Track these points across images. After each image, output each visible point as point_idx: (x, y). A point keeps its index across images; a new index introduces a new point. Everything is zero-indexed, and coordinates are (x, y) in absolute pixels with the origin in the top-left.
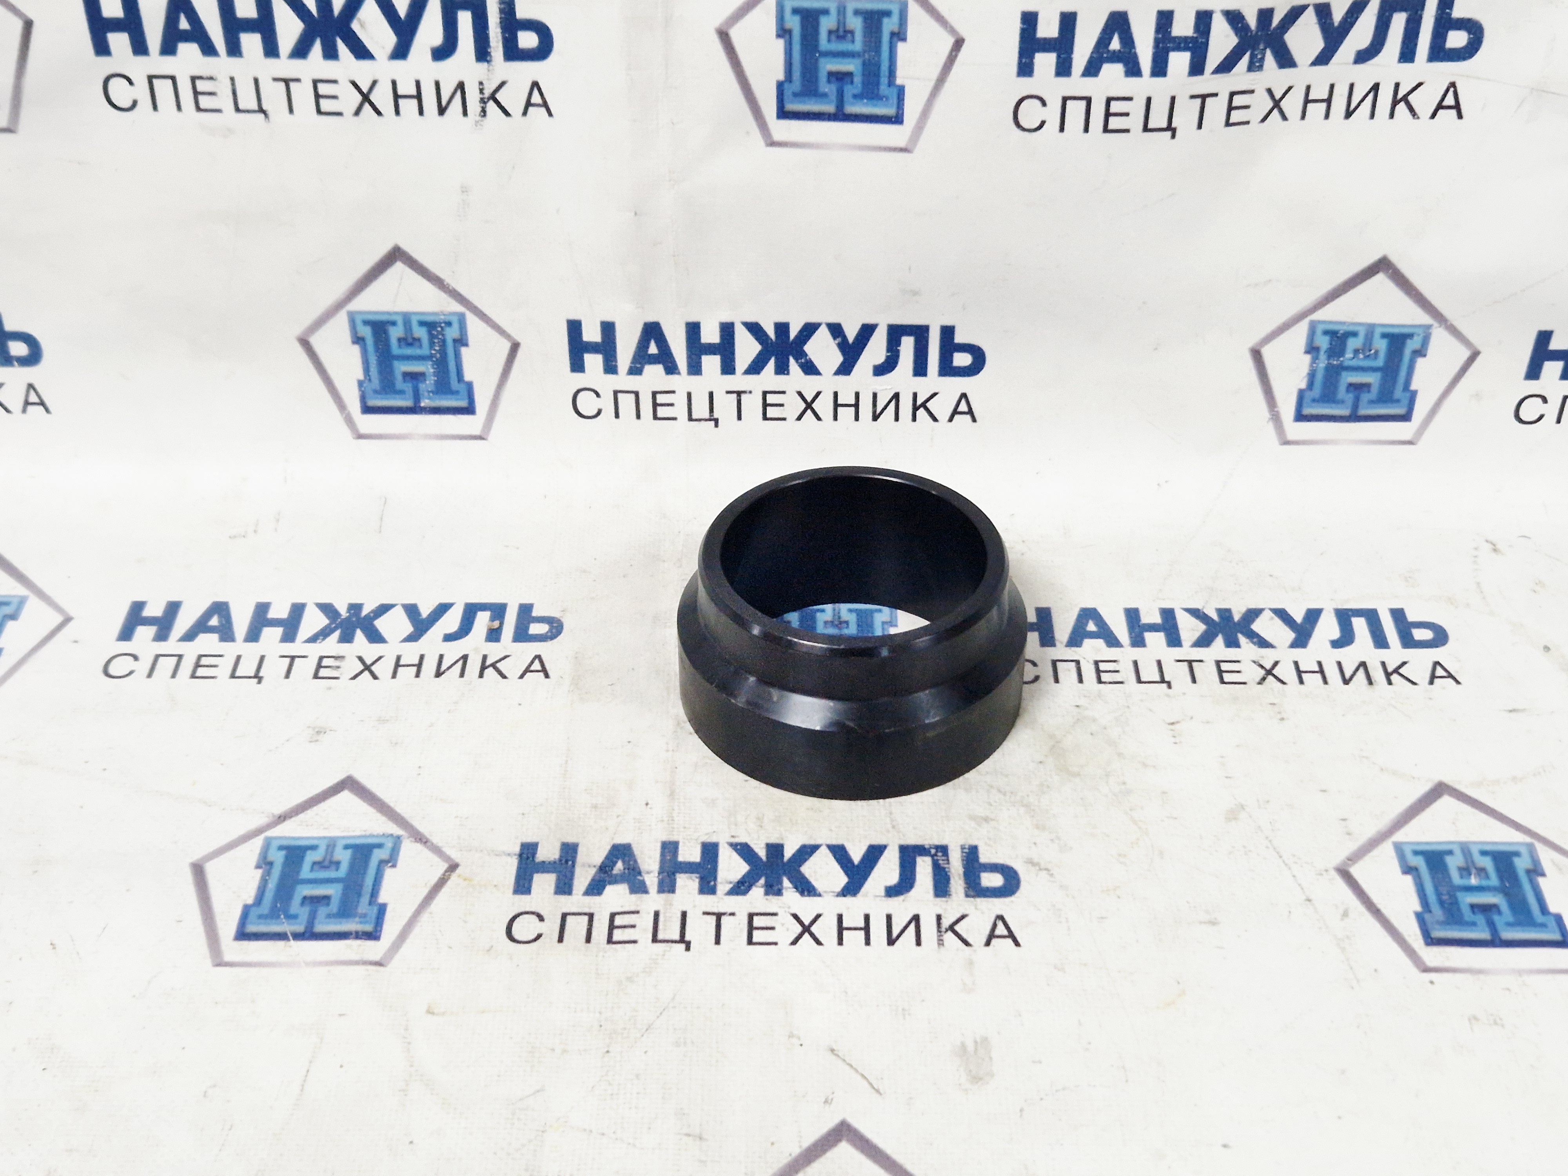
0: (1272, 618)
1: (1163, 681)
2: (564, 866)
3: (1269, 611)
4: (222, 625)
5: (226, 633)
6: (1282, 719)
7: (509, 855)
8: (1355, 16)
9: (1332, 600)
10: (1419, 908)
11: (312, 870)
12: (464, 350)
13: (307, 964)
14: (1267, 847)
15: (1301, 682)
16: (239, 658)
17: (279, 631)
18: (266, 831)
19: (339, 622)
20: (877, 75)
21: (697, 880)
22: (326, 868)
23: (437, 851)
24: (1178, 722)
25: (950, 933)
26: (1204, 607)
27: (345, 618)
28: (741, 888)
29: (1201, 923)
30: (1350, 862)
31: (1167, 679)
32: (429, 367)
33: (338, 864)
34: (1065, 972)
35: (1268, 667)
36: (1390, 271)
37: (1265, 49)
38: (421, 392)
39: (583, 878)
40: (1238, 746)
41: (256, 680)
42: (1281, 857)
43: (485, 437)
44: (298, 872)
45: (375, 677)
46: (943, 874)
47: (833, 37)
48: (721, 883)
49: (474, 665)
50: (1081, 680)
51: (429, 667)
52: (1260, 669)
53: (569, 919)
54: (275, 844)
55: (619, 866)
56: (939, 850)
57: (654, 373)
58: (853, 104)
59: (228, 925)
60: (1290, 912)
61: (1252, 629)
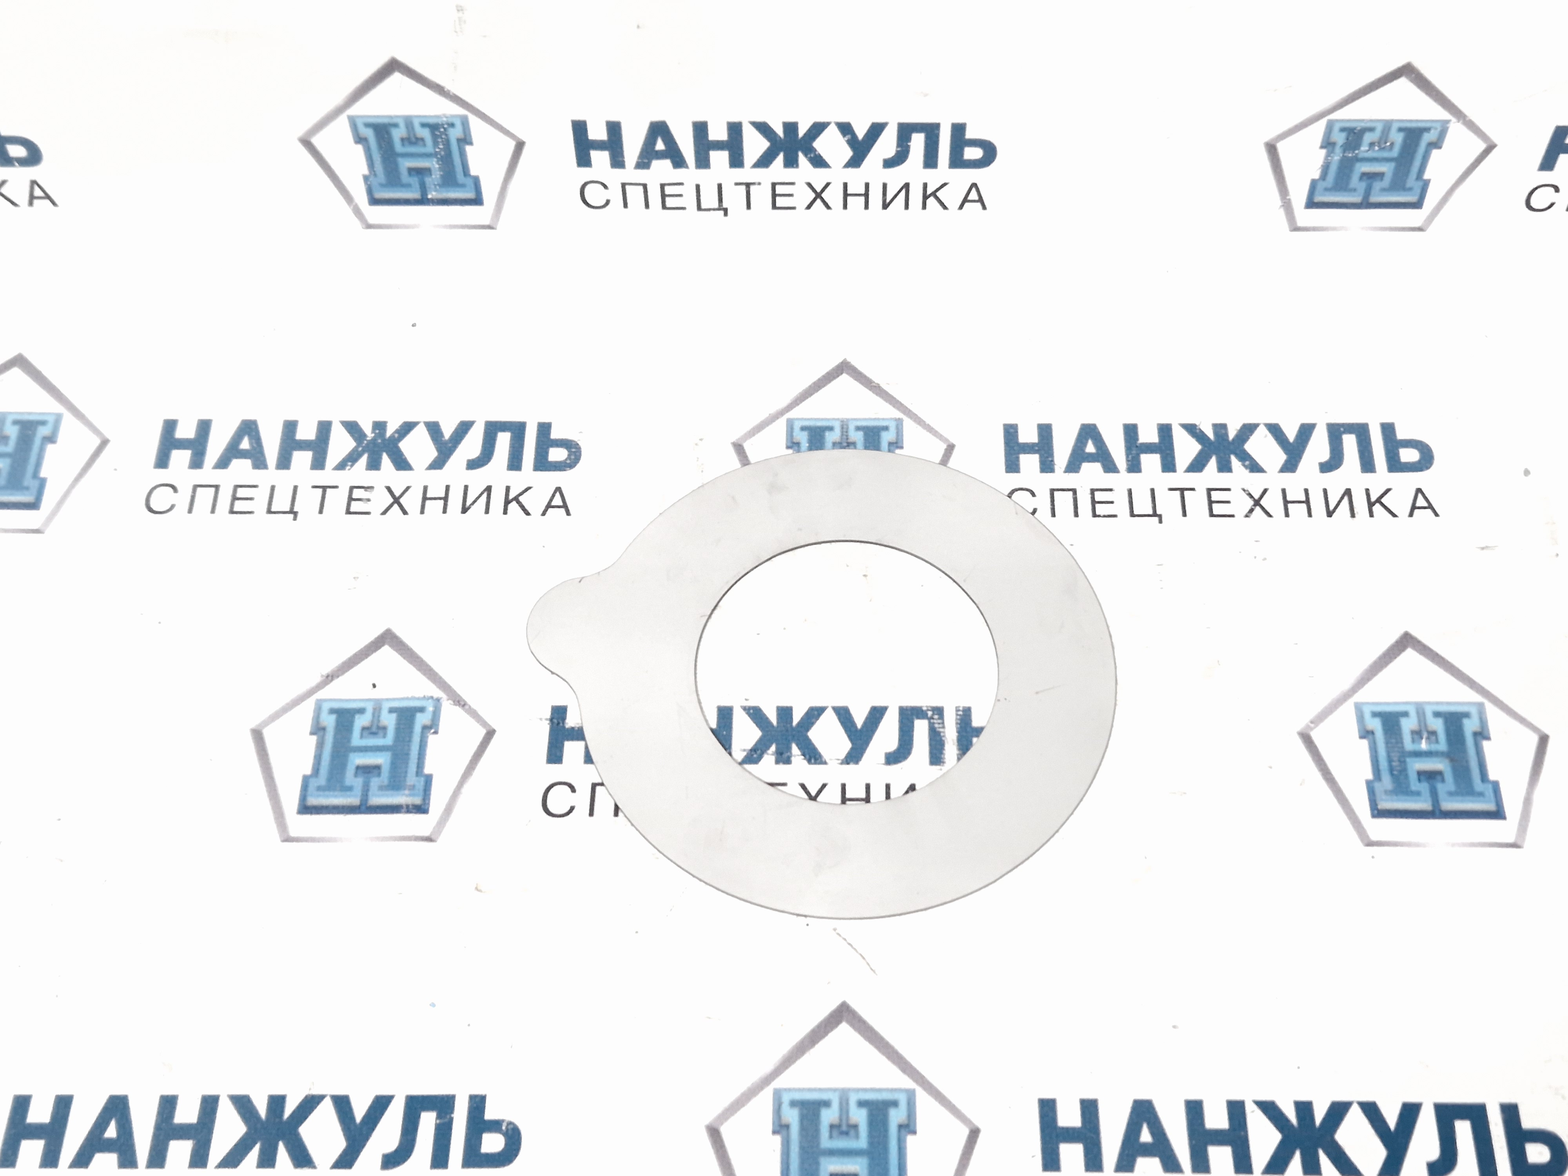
1: (1155, 514)
7: (541, 719)
10: (1370, 776)
11: (362, 737)
15: (1287, 515)
16: (273, 488)
18: (316, 692)
19: (366, 444)
22: (374, 734)
23: (474, 714)
26: (1201, 422)
27: (372, 440)
30: (1312, 725)
31: (1158, 513)
33: (384, 728)
41: (292, 516)
45: (405, 512)
46: (938, 738)
50: (1076, 515)
52: (1248, 498)
54: (326, 707)
56: (936, 712)
59: (290, 799)
61: (1245, 450)
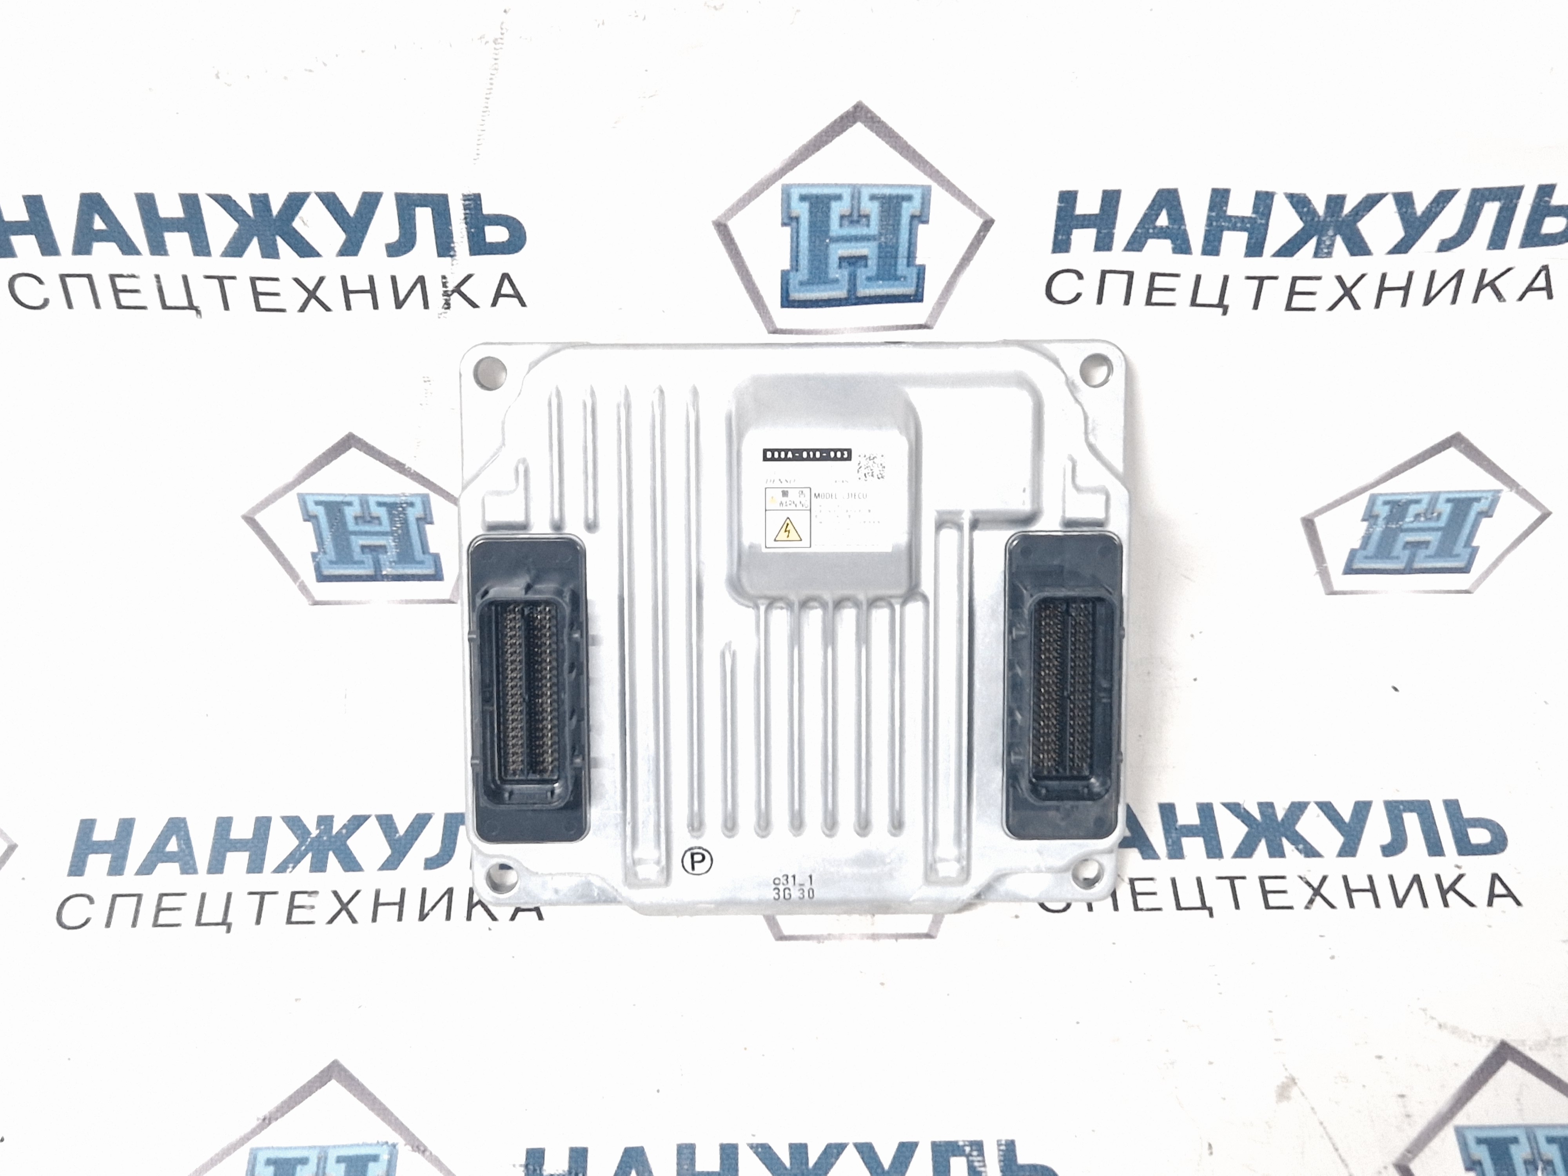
0: (1317, 815)
1: (1204, 907)
3: (1315, 806)
4: (182, 851)
5: (187, 863)
7: (514, 1166)
8: (1441, 206)
9: (1382, 789)
12: (428, 527)
14: (1321, 1136)
15: (1352, 905)
16: (203, 896)
17: (244, 857)
18: (250, 1139)
19: (309, 843)
20: (895, 257)
23: (435, 1161)
26: (1244, 800)
27: (315, 837)
30: (1408, 1155)
31: (1207, 905)
32: (390, 541)
35: (1316, 885)
36: (1463, 446)
37: (1334, 235)
38: (382, 562)
41: (225, 928)
43: (455, 601)
45: (354, 921)
47: (846, 222)
49: (460, 903)
50: (1116, 909)
51: (412, 906)
52: (1306, 886)
54: (262, 1157)
56: (974, 1148)
58: (866, 286)
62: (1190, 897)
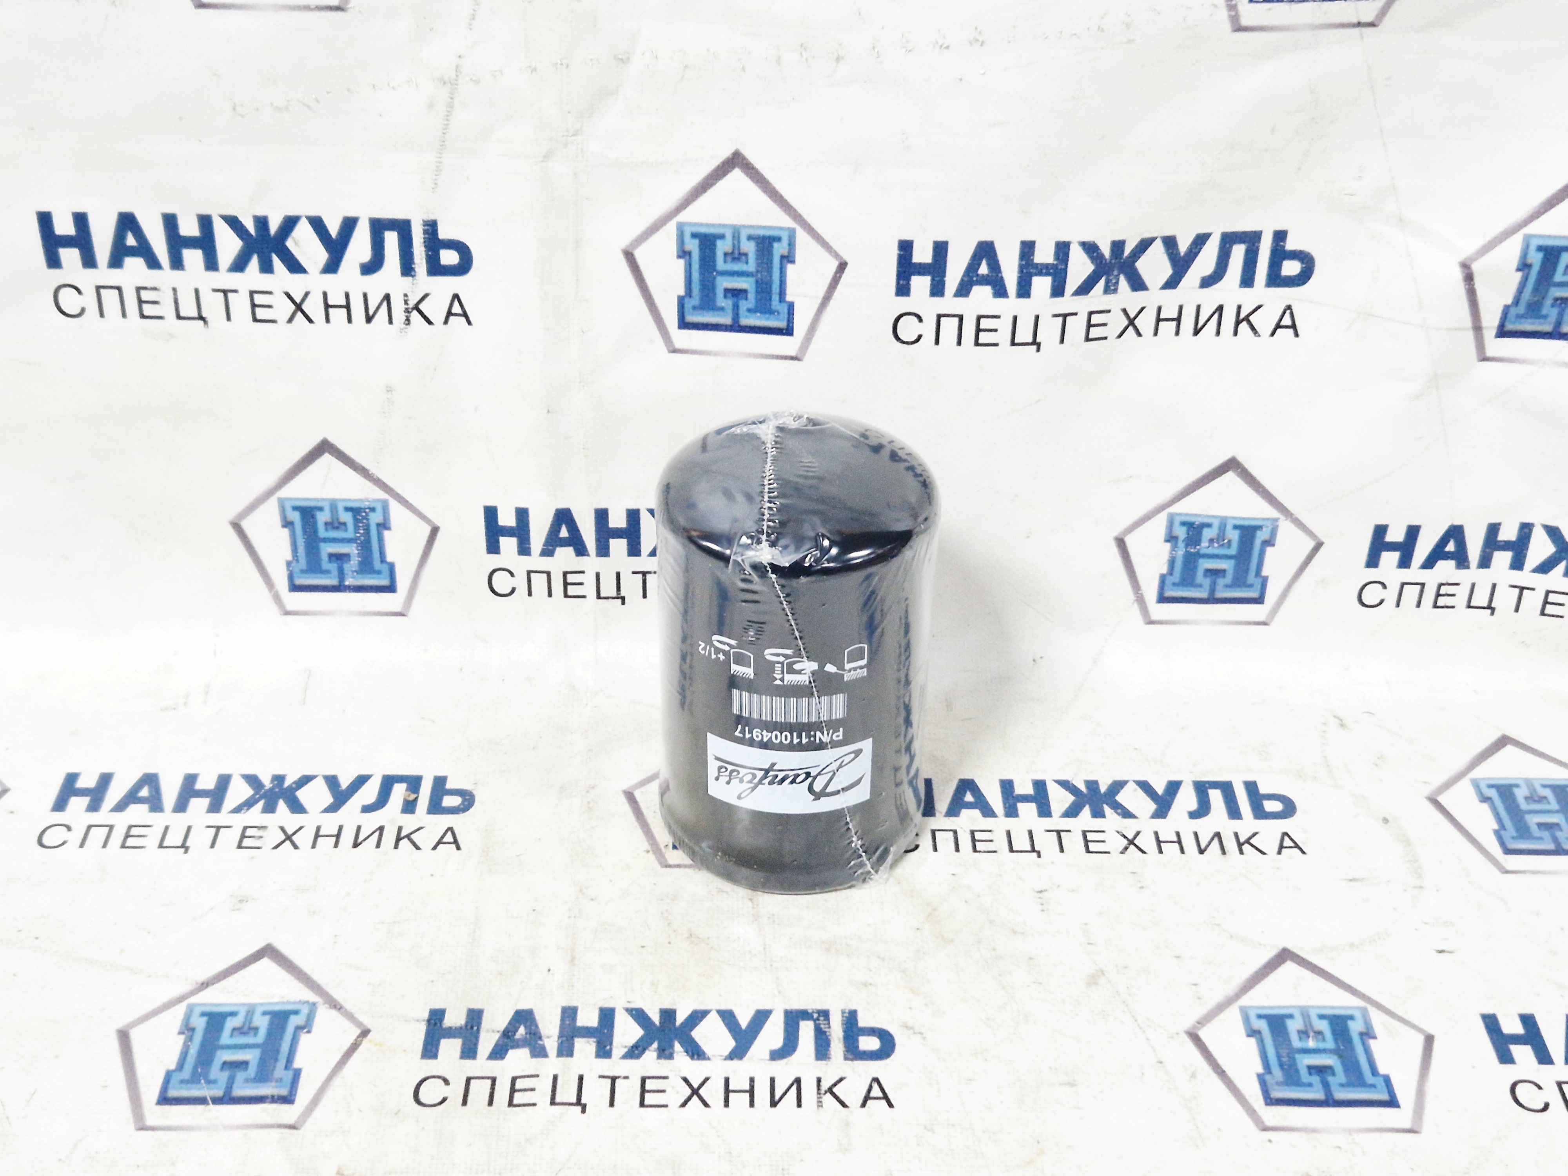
0: (1135, 790)
2: (470, 1031)
3: (1134, 784)
4: (151, 796)
5: (156, 805)
6: (1142, 888)
8: (1199, 247)
9: (1191, 772)
12: (386, 533)
13: (226, 1128)
14: (1124, 1011)
17: (205, 802)
20: (770, 293)
21: (594, 1045)
24: (1046, 890)
25: (828, 1094)
28: (635, 1052)
29: (1061, 1084)
32: (354, 548)
34: (933, 1132)
35: (1130, 837)
36: (1239, 470)
37: (1119, 275)
38: (346, 572)
39: (487, 1042)
40: (1100, 913)
42: (1136, 1021)
43: (405, 614)
44: (218, 1038)
47: (729, 259)
48: (616, 1047)
49: (389, 837)
51: (347, 837)
53: (473, 1082)
55: (522, 1031)
57: (565, 556)
58: (747, 317)
60: (1143, 1074)
62: (1020, 842)
